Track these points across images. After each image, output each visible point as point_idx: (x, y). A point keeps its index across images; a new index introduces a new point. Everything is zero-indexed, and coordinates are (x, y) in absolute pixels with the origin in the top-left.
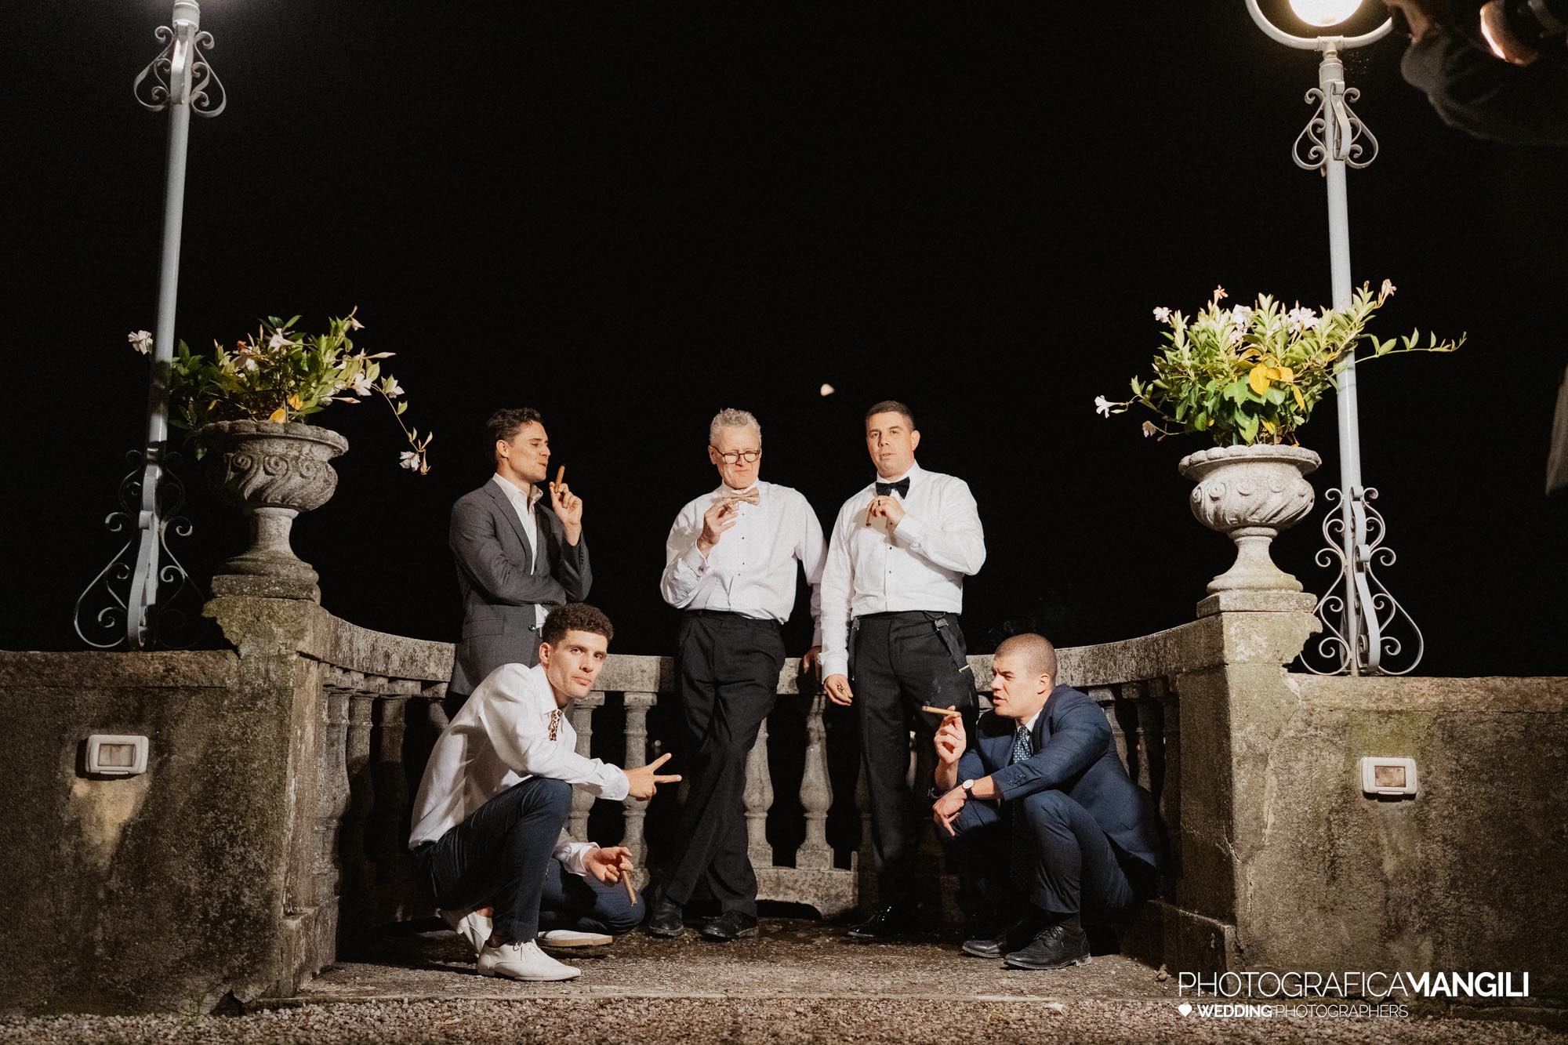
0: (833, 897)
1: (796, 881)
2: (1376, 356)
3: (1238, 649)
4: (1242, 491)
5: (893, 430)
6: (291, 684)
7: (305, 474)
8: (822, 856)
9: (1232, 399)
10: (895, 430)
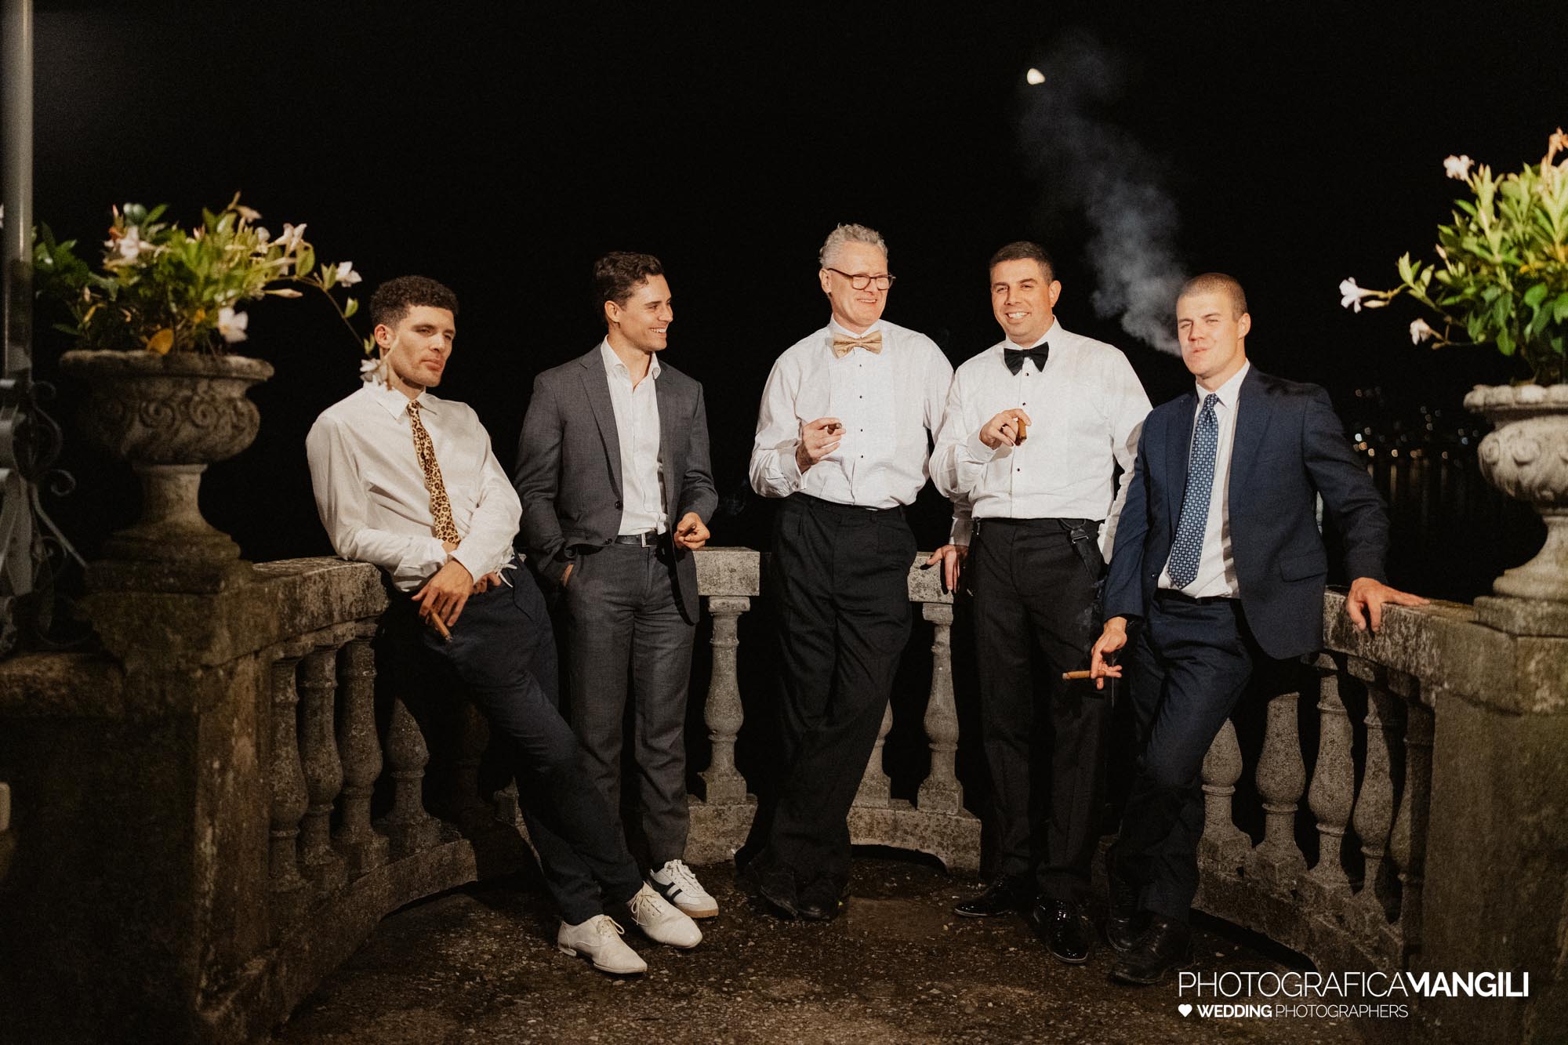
0: (960, 848)
1: (917, 825)
3: (1539, 695)
5: (1025, 284)
6: (195, 709)
7: (200, 423)
8: (949, 797)
10: (1027, 283)
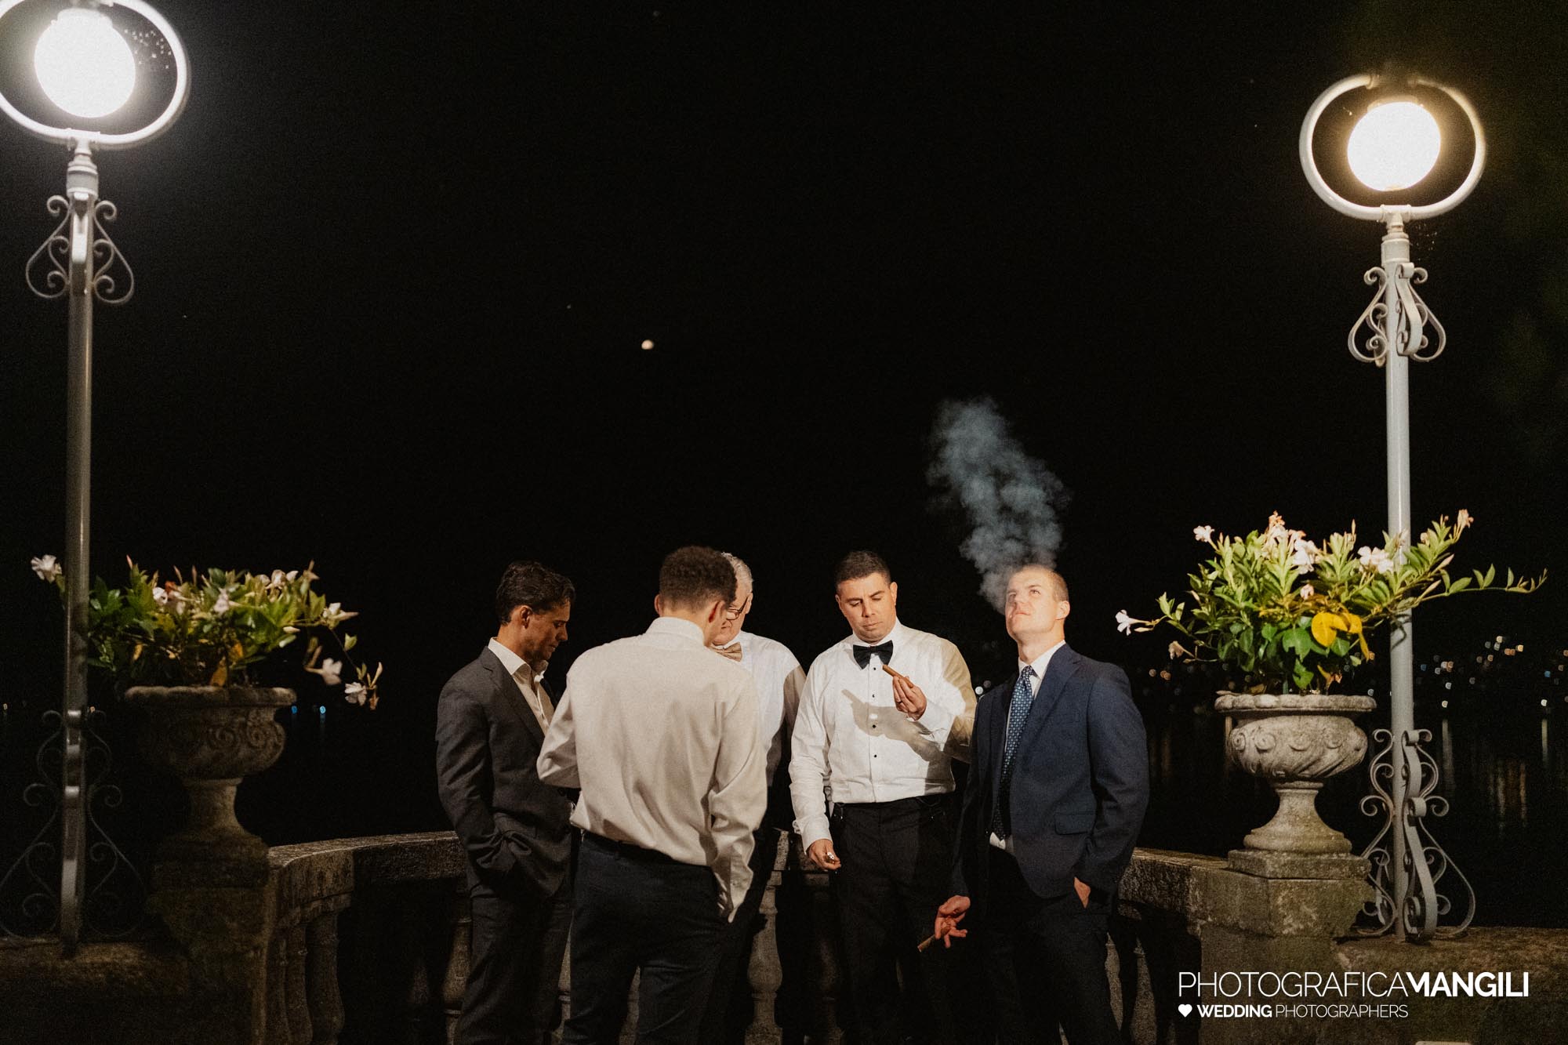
2: (1446, 594)
3: (1286, 922)
4: (1295, 746)
7: (253, 744)
9: (1292, 650)
